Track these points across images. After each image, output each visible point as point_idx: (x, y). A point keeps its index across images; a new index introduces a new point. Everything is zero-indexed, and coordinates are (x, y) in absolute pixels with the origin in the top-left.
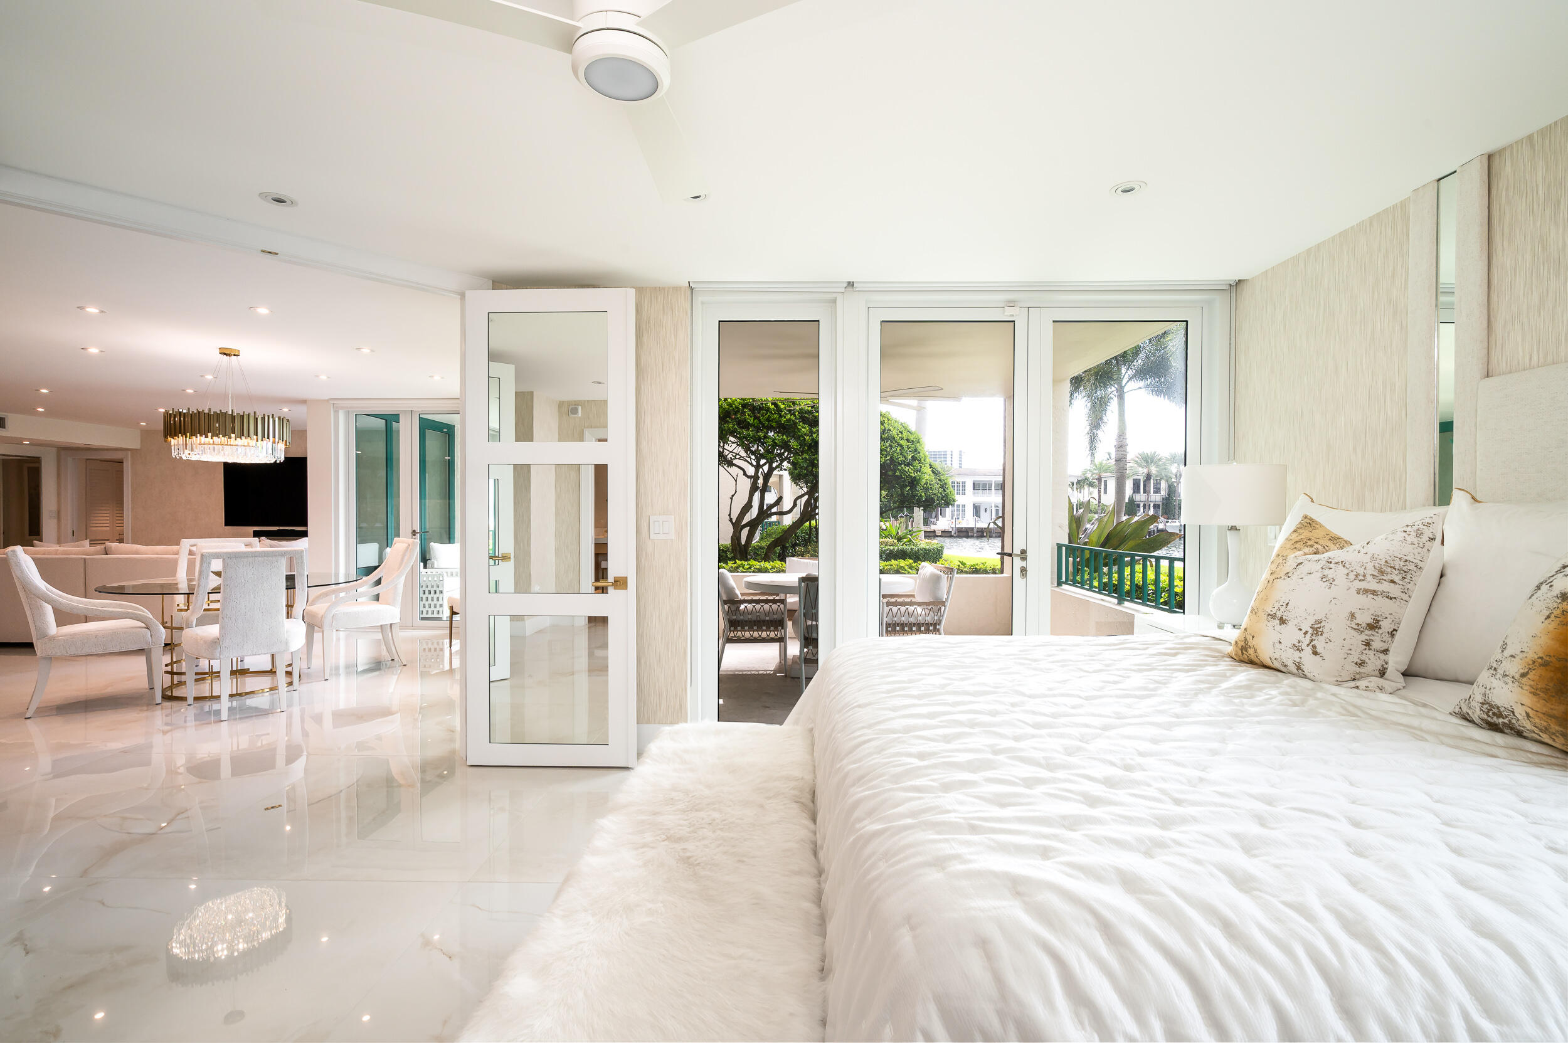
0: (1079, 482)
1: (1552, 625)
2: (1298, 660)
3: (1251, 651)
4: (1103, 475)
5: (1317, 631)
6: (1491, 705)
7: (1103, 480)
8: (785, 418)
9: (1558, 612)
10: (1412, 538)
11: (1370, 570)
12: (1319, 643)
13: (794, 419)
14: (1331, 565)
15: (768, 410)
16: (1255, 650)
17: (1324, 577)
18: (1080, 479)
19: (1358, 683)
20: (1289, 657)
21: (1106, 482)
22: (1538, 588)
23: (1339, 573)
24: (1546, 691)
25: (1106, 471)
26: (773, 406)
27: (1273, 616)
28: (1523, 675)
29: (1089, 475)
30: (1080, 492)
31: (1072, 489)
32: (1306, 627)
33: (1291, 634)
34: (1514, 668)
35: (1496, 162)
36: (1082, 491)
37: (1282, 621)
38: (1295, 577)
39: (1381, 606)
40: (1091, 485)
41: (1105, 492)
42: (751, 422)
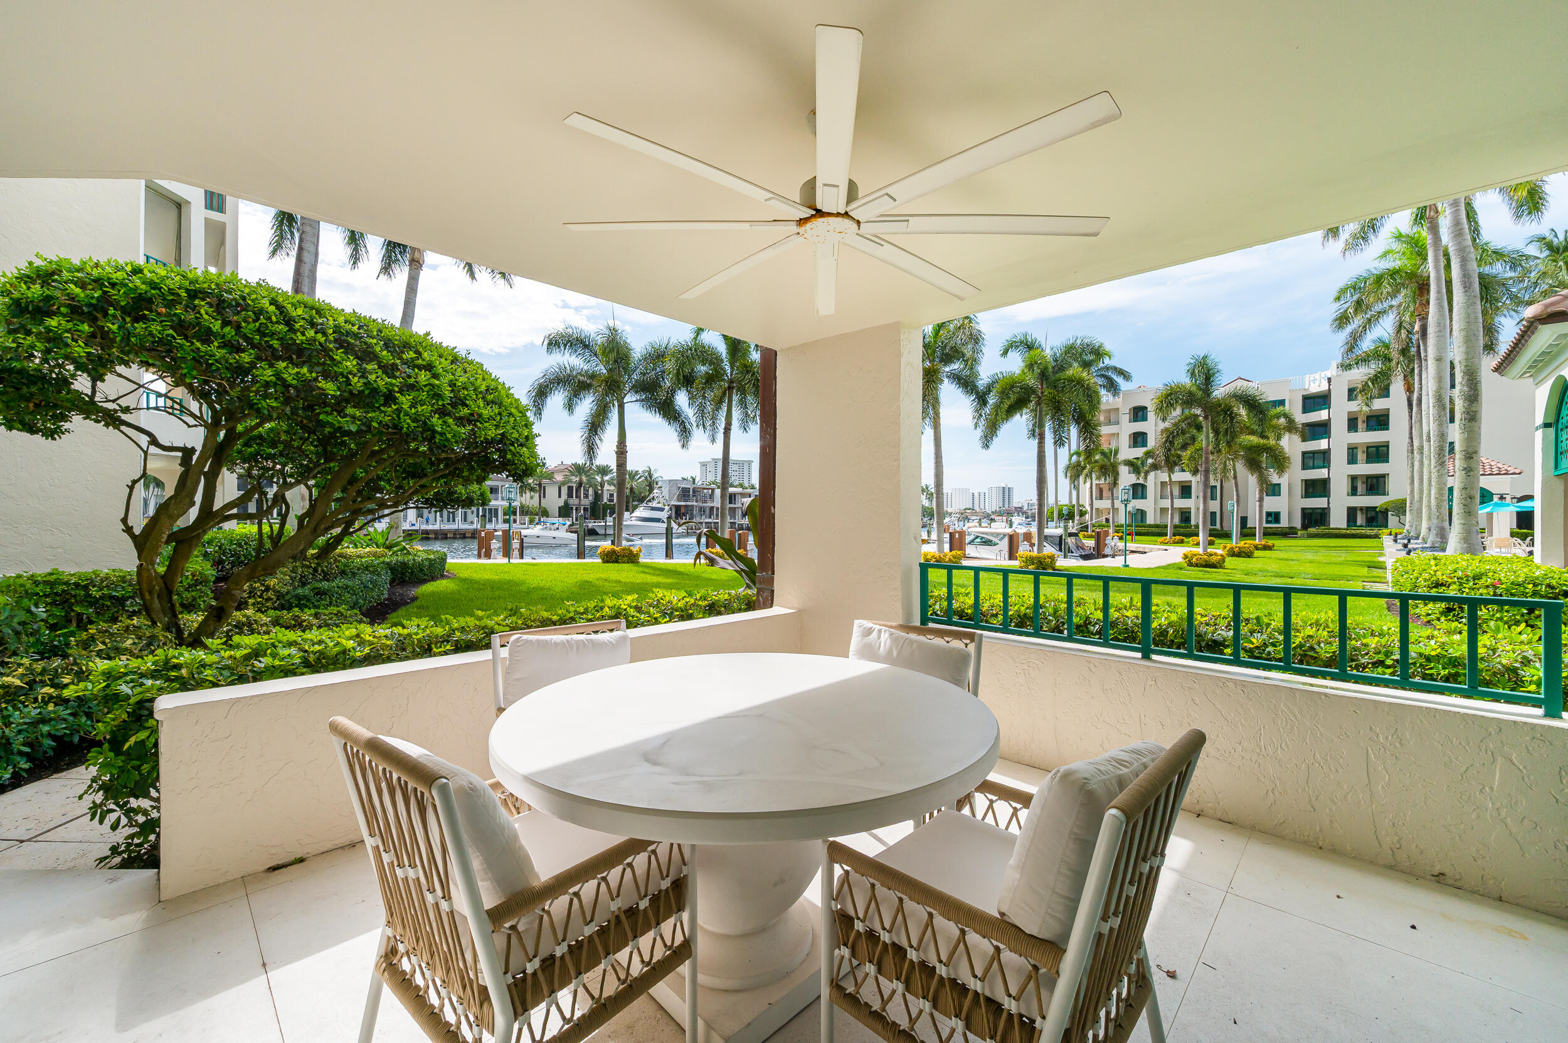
8: (303, 334)
13: (322, 340)
15: (259, 313)
26: (272, 308)
42: (216, 326)
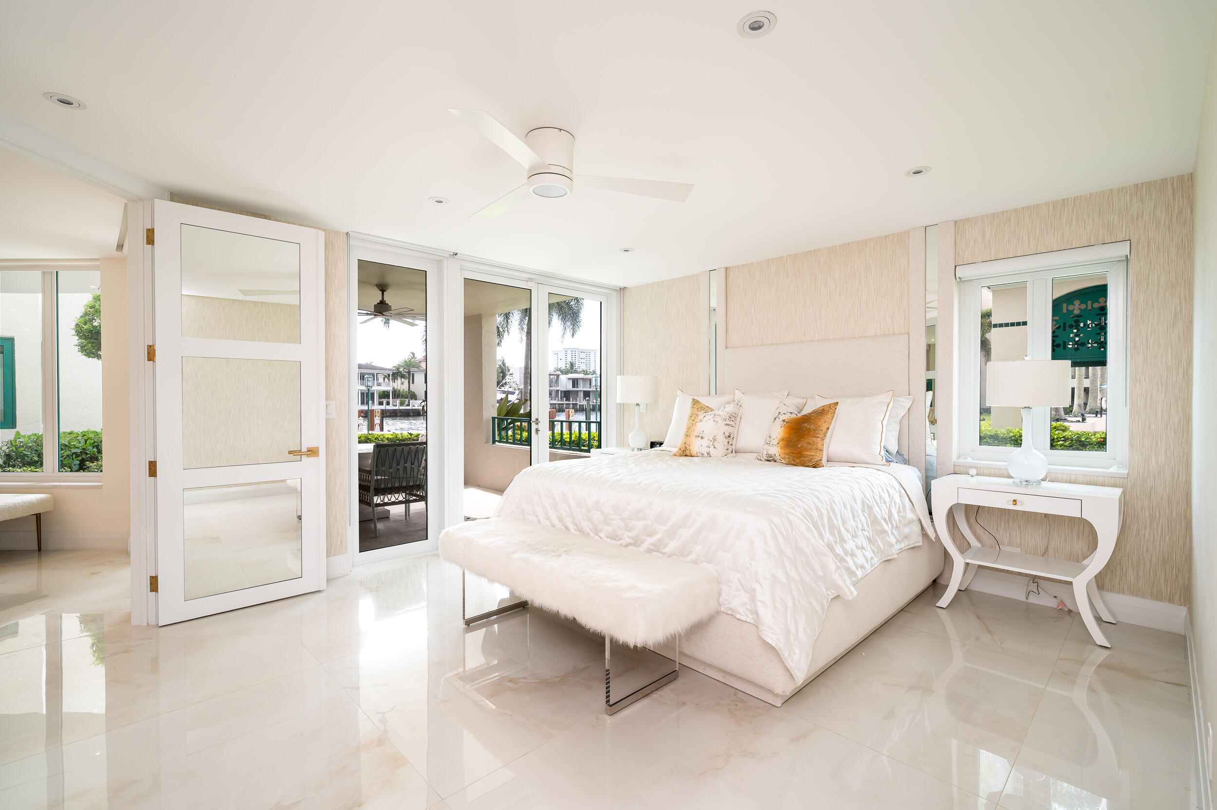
0: (393, 374)
1: (783, 429)
2: (708, 451)
3: (687, 451)
4: (412, 369)
5: (715, 440)
6: (769, 455)
7: (411, 373)
9: (783, 425)
10: (736, 406)
11: (728, 418)
12: (716, 444)
14: (716, 416)
16: (690, 451)
17: (714, 420)
18: (395, 372)
19: (728, 456)
20: (705, 450)
21: (413, 375)
22: (775, 419)
23: (718, 419)
24: (784, 447)
25: (414, 367)
27: (698, 436)
28: (778, 444)
29: (401, 370)
30: (395, 382)
31: (389, 380)
32: (711, 439)
33: (705, 442)
34: (775, 442)
35: (728, 271)
36: (396, 381)
37: (702, 438)
38: (704, 421)
39: (730, 429)
40: (403, 376)
41: (413, 382)
